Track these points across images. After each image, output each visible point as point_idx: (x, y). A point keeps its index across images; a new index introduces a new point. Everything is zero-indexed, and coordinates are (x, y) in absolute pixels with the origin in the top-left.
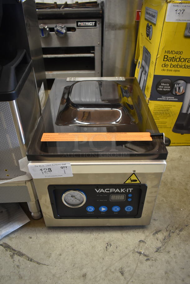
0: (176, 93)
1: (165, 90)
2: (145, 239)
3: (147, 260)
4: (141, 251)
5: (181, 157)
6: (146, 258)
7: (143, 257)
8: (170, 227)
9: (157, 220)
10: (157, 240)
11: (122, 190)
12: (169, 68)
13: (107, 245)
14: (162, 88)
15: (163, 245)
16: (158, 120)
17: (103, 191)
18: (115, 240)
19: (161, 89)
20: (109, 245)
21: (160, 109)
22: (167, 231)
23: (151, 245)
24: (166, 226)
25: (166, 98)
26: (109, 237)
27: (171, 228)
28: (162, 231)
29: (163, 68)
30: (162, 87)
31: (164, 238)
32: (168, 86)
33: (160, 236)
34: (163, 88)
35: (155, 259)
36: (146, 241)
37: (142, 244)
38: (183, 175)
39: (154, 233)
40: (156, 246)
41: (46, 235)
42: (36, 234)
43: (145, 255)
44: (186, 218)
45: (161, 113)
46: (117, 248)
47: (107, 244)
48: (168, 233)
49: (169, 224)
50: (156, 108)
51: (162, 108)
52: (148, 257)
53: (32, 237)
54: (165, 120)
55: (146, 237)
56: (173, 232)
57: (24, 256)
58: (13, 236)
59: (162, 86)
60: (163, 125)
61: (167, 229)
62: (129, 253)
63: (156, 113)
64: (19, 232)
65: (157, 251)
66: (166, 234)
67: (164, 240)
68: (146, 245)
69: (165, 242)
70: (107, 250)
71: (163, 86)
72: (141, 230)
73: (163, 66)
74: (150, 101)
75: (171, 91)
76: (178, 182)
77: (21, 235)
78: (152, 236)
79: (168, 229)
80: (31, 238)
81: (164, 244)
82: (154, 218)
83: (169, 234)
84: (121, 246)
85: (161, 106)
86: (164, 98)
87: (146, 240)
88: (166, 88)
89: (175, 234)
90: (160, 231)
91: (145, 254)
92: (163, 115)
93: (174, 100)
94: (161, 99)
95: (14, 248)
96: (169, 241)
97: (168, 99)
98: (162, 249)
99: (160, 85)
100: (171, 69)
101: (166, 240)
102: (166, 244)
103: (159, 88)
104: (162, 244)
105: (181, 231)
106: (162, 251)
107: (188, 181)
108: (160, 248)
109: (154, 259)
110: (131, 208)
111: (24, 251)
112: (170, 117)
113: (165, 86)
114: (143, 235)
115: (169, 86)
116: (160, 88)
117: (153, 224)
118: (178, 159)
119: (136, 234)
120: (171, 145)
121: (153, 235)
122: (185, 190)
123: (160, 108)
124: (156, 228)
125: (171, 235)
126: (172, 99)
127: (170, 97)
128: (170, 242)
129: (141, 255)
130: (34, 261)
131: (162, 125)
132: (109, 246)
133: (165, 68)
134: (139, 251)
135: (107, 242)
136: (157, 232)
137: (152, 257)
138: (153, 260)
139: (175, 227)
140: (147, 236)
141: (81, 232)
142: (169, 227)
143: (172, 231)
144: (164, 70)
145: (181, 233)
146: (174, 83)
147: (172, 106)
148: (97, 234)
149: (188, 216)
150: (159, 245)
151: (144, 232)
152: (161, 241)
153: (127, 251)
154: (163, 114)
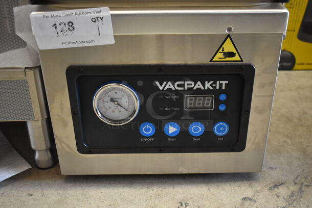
2: (254, 196)
8: (301, 178)
9: (276, 168)
10: (278, 196)
11: (208, 85)
13: (180, 204)
15: (289, 204)
17: (172, 87)
18: (195, 197)
20: (183, 204)
22: (296, 184)
23: (266, 204)
24: (293, 177)
26: (184, 193)
27: (303, 180)
28: (287, 185)
31: (290, 194)
33: (283, 191)
36: (255, 199)
37: (247, 203)
41: (61, 192)
42: (42, 190)
47: (180, 203)
48: (298, 187)
49: (299, 174)
53: (35, 194)
55: (255, 193)
56: (308, 186)
61: (295, 180)
64: (10, 186)
67: (291, 196)
68: (257, 204)
69: (294, 200)
72: (245, 182)
77: (13, 192)
78: (266, 192)
79: (297, 182)
80: (31, 195)
81: (290, 202)
82: (270, 166)
83: (301, 188)
84: (207, 206)
87: (256, 197)
90: (282, 184)
96: (301, 198)
101: (295, 198)
102: (295, 203)
104: (287, 203)
110: (224, 127)
114: (251, 190)
117: (269, 175)
119: (237, 188)
120: (296, 67)
121: (269, 189)
124: (273, 180)
125: (303, 189)
128: (302, 200)
132: (184, 206)
135: (180, 201)
136: (276, 186)
139: (311, 178)
140: (257, 192)
142: (299, 178)
143: (305, 184)
148: (160, 189)
150: (282, 204)
151: (251, 186)
152: (284, 199)
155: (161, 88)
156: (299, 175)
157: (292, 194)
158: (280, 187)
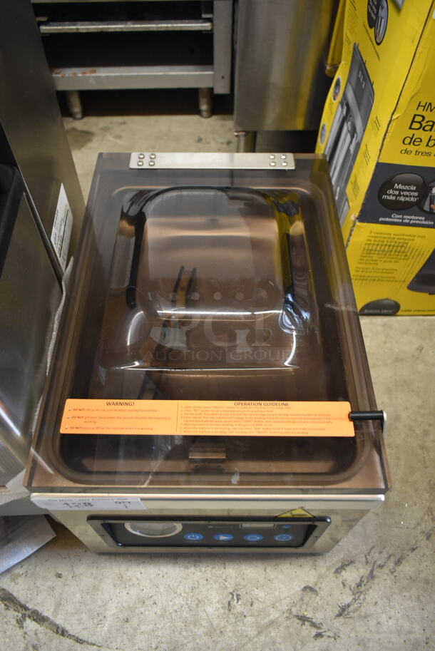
0: (430, 208)
1: (402, 199)
2: (316, 584)
3: (319, 635)
4: (305, 613)
5: (420, 349)
6: (314, 631)
7: (309, 627)
8: (374, 553)
10: (344, 585)
12: (422, 148)
13: (231, 596)
14: (393, 195)
15: (355, 599)
16: (375, 266)
18: (249, 585)
19: (394, 198)
20: (235, 597)
21: (384, 242)
22: (367, 563)
23: (329, 598)
24: (365, 549)
25: (403, 219)
26: (236, 578)
27: (377, 554)
28: (356, 564)
29: (404, 147)
30: (397, 193)
31: (358, 581)
32: (412, 191)
33: (351, 576)
34: (400, 195)
35: (335, 634)
36: (318, 590)
37: (308, 596)
38: (420, 407)
39: (337, 569)
40: (339, 600)
41: (94, 571)
42: (72, 566)
43: (314, 625)
44: (414, 528)
45: (383, 251)
46: (252, 605)
47: (231, 593)
48: (369, 568)
49: (373, 544)
50: (373, 239)
51: (390, 240)
52: (320, 628)
53: (64, 574)
54: (392, 266)
55: (318, 579)
56: (381, 567)
57: (46, 623)
58: (19, 571)
59: (396, 190)
60: (386, 275)
62: (279, 617)
63: (372, 250)
65: (340, 615)
66: (364, 571)
67: (359, 585)
68: (318, 598)
69: (361, 592)
70: (230, 610)
71: (400, 190)
73: (408, 141)
74: (358, 223)
75: (419, 204)
76: (405, 426)
77: (38, 569)
78: (332, 576)
79: (369, 558)
80: (59, 576)
81: (357, 596)
83: (372, 571)
84: (262, 600)
85: (386, 236)
86: (396, 217)
87: (319, 585)
88: (407, 196)
89: (385, 570)
90: (352, 562)
91: (314, 620)
92: (390, 255)
93: (424, 223)
94: (387, 219)
95: (23, 602)
96: (371, 588)
97: (407, 221)
98: (351, 608)
99: (392, 187)
100: (427, 150)
101: (363, 588)
102: (362, 597)
103: (387, 194)
104: (353, 596)
105: (398, 562)
106: (351, 614)
107: (430, 425)
108: (349, 606)
109: (332, 634)
110: (288, 537)
111: (47, 612)
112: (408, 259)
113: (403, 190)
114: (313, 572)
115: (415, 191)
116: (389, 195)
118: (413, 356)
119: (298, 570)
120: (399, 313)
121: (335, 572)
122: (419, 452)
123: (382, 240)
124: (342, 556)
125: (375, 573)
126: (417, 222)
127: (413, 217)
128: (371, 591)
129: (304, 624)
130: (70, 636)
131: (383, 275)
132: (236, 601)
133: (411, 147)
134: (300, 614)
135: (231, 591)
136: (344, 567)
137: (329, 630)
138: (329, 637)
139: (388, 552)
140: (321, 576)
141: (174, 564)
142: (372, 551)
143: (378, 562)
144: (406, 152)
145: (399, 569)
146: (431, 185)
147: (414, 236)
148: (209, 569)
149: (418, 524)
150: (347, 599)
151: (314, 565)
152: (351, 589)
153: (274, 615)
154: (388, 253)
156: (373, 547)
157: (361, 581)
158: (347, 569)
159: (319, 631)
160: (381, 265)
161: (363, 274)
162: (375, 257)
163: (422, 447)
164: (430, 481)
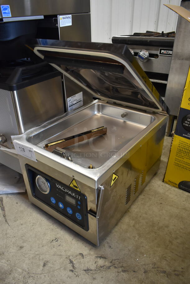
2: (86, 255)
3: (72, 271)
4: (74, 261)
6: (71, 268)
7: (71, 266)
9: (112, 248)
10: (95, 263)
11: (73, 194)
14: (188, 124)
16: (183, 160)
17: (61, 188)
18: (64, 240)
19: (188, 125)
20: (56, 240)
21: (185, 147)
22: (111, 262)
23: (86, 263)
24: (114, 258)
26: (62, 235)
27: (118, 263)
28: (106, 260)
33: (101, 262)
35: (78, 275)
36: (85, 257)
37: (80, 257)
38: (181, 228)
39: (98, 256)
40: (89, 266)
41: (26, 207)
42: (22, 203)
43: (73, 266)
44: (142, 265)
45: (186, 152)
46: (59, 246)
47: (56, 238)
48: (110, 264)
49: (119, 258)
50: (181, 144)
51: (188, 147)
52: (74, 269)
53: (18, 204)
55: (88, 254)
56: (115, 267)
57: (3, 212)
58: (10, 196)
59: (188, 121)
61: (113, 261)
62: (64, 255)
63: (180, 150)
64: (15, 196)
65: (85, 271)
66: (107, 264)
67: (101, 267)
68: (82, 260)
69: (100, 270)
70: (51, 242)
72: (90, 246)
74: (175, 135)
76: (168, 231)
77: (14, 199)
78: (94, 257)
80: (17, 203)
81: (97, 269)
82: (111, 245)
83: (110, 266)
84: (63, 247)
85: (186, 144)
86: (189, 135)
87: (86, 256)
89: (116, 270)
90: (105, 258)
91: (74, 265)
94: (186, 135)
95: (3, 203)
96: (105, 271)
98: (91, 272)
99: (186, 120)
101: (102, 269)
102: (99, 271)
104: (95, 269)
105: (124, 271)
106: (89, 274)
107: (181, 237)
108: (91, 270)
109: (76, 274)
110: (80, 217)
111: (6, 209)
114: (88, 251)
116: (186, 123)
117: (105, 250)
119: (83, 247)
121: (96, 257)
123: (185, 146)
124: (103, 254)
125: (111, 267)
128: (104, 272)
129: (70, 264)
130: (5, 218)
131: (187, 166)
134: (72, 260)
135: (57, 237)
136: (101, 257)
137: (77, 272)
138: (75, 274)
139: (122, 265)
140: (90, 254)
141: (48, 219)
142: (117, 260)
143: (116, 265)
145: (122, 273)
148: (56, 227)
149: (145, 265)
150: (93, 267)
151: (90, 249)
152: (97, 266)
153: (63, 253)
154: (188, 154)
155: (57, 186)
156: (119, 259)
157: (103, 266)
158: (102, 259)
159: (73, 270)
160: (185, 160)
161: (178, 163)
162: (183, 155)
163: (170, 242)
164: (164, 254)
